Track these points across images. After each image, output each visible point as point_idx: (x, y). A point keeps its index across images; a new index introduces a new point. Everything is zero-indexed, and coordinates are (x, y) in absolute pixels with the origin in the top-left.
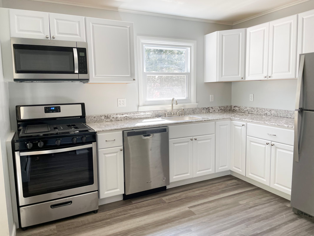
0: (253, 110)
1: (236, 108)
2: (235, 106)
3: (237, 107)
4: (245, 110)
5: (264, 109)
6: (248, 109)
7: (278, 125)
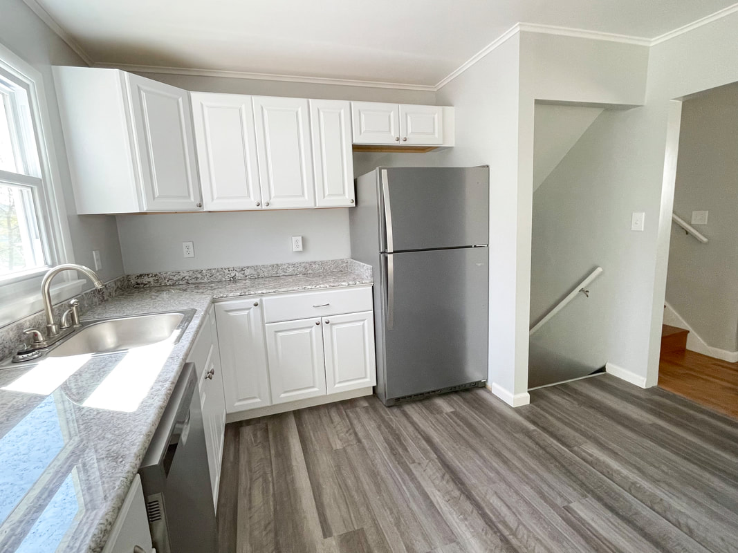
0: (199, 276)
1: (146, 280)
2: (141, 275)
3: (148, 275)
4: (175, 278)
5: (227, 270)
6: (184, 275)
7: (330, 286)
